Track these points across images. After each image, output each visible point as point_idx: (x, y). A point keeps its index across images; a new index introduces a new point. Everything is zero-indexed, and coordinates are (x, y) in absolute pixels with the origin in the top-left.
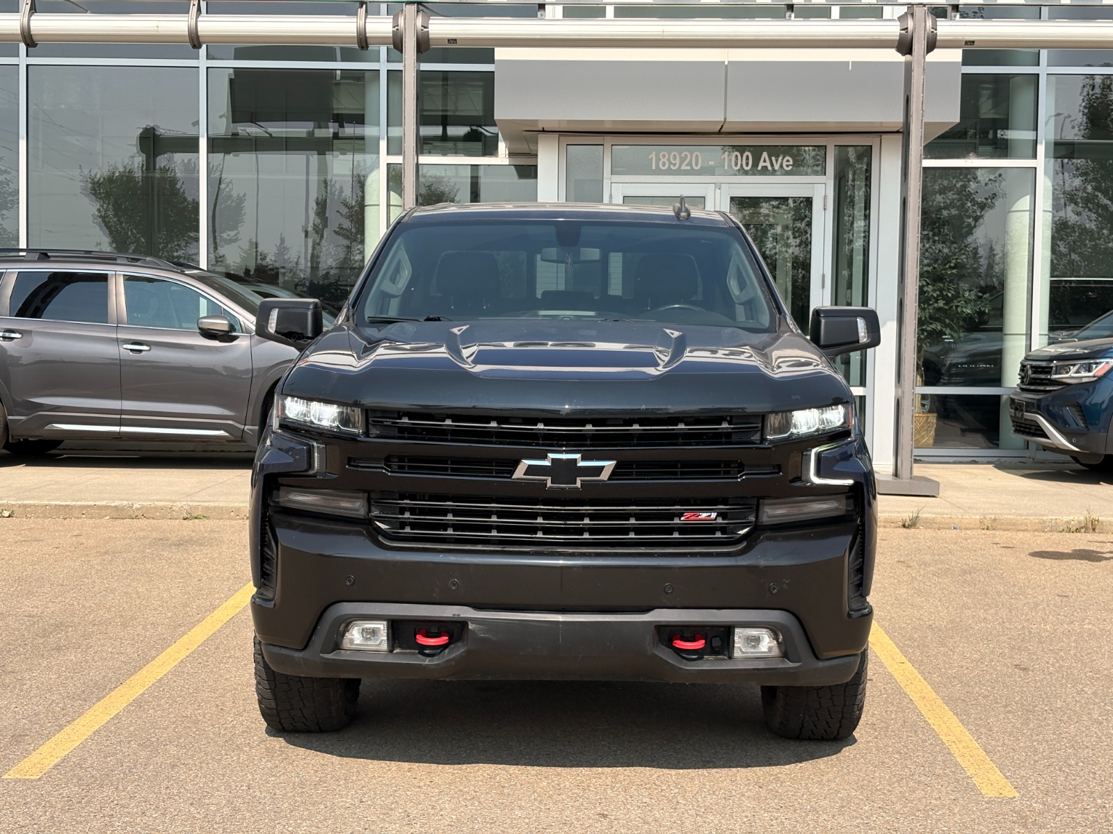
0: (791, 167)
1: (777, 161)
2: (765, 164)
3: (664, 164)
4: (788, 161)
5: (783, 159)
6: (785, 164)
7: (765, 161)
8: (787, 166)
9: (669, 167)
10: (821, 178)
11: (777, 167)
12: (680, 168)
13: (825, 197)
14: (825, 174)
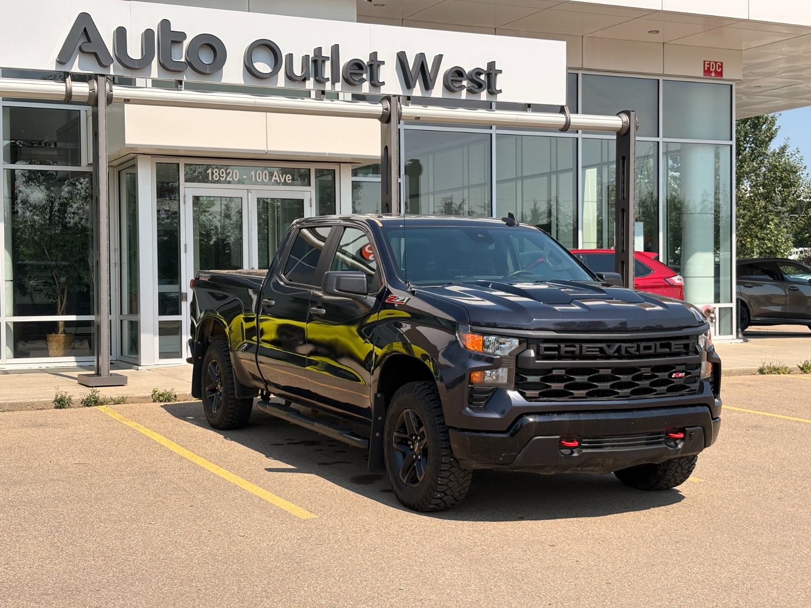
0: (290, 181)
1: (282, 177)
2: (276, 179)
3: (216, 177)
4: (289, 177)
5: (286, 176)
6: (287, 179)
7: (276, 177)
9: (219, 179)
10: (308, 188)
11: (282, 181)
12: (226, 178)
13: (311, 199)
14: (310, 185)
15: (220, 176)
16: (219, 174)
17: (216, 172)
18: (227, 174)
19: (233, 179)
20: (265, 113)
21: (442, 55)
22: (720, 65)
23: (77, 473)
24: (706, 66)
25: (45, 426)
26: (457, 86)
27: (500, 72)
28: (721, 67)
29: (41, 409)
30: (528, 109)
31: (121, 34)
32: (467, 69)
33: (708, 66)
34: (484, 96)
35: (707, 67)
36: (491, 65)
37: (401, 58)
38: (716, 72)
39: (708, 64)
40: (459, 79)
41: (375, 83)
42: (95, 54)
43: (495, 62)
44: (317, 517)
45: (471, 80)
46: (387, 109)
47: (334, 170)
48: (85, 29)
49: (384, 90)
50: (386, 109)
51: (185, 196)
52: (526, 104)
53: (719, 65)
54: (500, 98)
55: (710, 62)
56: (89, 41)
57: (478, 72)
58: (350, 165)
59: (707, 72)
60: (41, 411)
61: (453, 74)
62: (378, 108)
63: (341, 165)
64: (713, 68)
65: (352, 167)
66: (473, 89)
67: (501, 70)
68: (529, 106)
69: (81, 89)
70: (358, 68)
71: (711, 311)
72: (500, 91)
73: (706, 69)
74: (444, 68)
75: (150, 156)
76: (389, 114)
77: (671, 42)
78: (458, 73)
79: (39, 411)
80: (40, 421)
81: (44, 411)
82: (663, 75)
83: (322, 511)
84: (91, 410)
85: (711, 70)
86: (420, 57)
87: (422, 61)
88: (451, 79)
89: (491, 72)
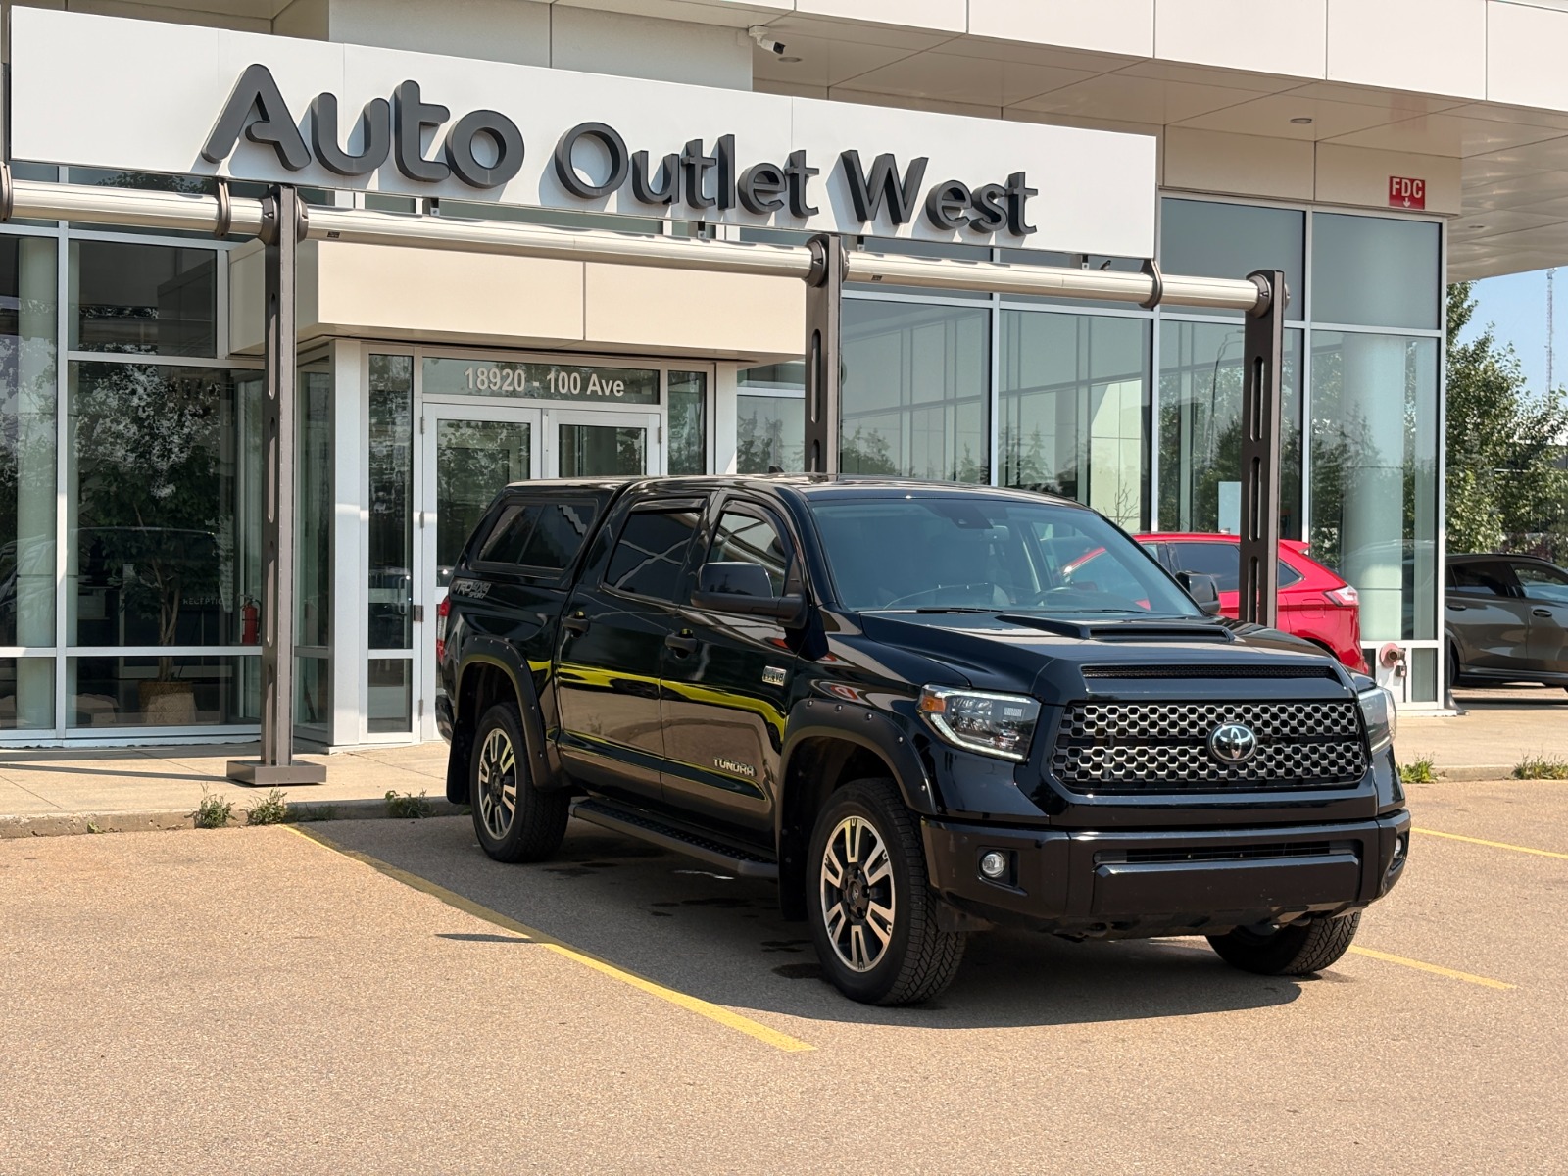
0: (622, 393)
1: (607, 386)
2: (594, 388)
3: (483, 383)
4: (619, 386)
5: (613, 384)
6: (615, 388)
7: (594, 385)
8: (619, 391)
9: (489, 386)
10: (654, 408)
11: (607, 392)
12: (501, 388)
13: (659, 429)
14: (658, 402)
15: (490, 382)
16: (488, 378)
17: (483, 373)
18: (504, 379)
19: (514, 388)
20: (581, 263)
21: (927, 159)
22: (1420, 185)
23: (308, 955)
24: (1395, 187)
25: (198, 861)
26: (952, 218)
27: (1035, 192)
28: (1422, 189)
29: (175, 829)
30: (1084, 264)
31: (326, 105)
32: (972, 188)
33: (1398, 187)
35: (1396, 189)
36: (1017, 179)
37: (849, 162)
38: (1412, 198)
39: (1397, 183)
40: (957, 204)
41: (798, 209)
42: (277, 146)
43: (1024, 173)
44: (815, 1048)
45: (979, 208)
46: (822, 259)
47: (705, 374)
48: (259, 95)
49: (814, 224)
50: (818, 260)
51: (422, 419)
52: (1079, 254)
53: (1417, 185)
54: (1030, 242)
55: (1401, 179)
56: (265, 118)
57: (991, 192)
58: (735, 364)
59: (1396, 197)
60: (176, 833)
61: (945, 194)
62: (802, 256)
63: (719, 363)
64: (1406, 192)
65: (738, 367)
66: (981, 223)
67: (1036, 190)
68: (1085, 257)
69: (247, 211)
70: (768, 181)
71: (1399, 655)
72: (1034, 230)
73: (1394, 193)
74: (929, 182)
75: (358, 342)
76: (823, 270)
77: (1328, 141)
78: (956, 192)
79: (171, 832)
80: (184, 851)
81: (181, 832)
82: (1314, 203)
83: (818, 1037)
84: (271, 832)
85: (1404, 194)
86: (886, 162)
87: (889, 169)
88: (940, 204)
89: (1015, 193)
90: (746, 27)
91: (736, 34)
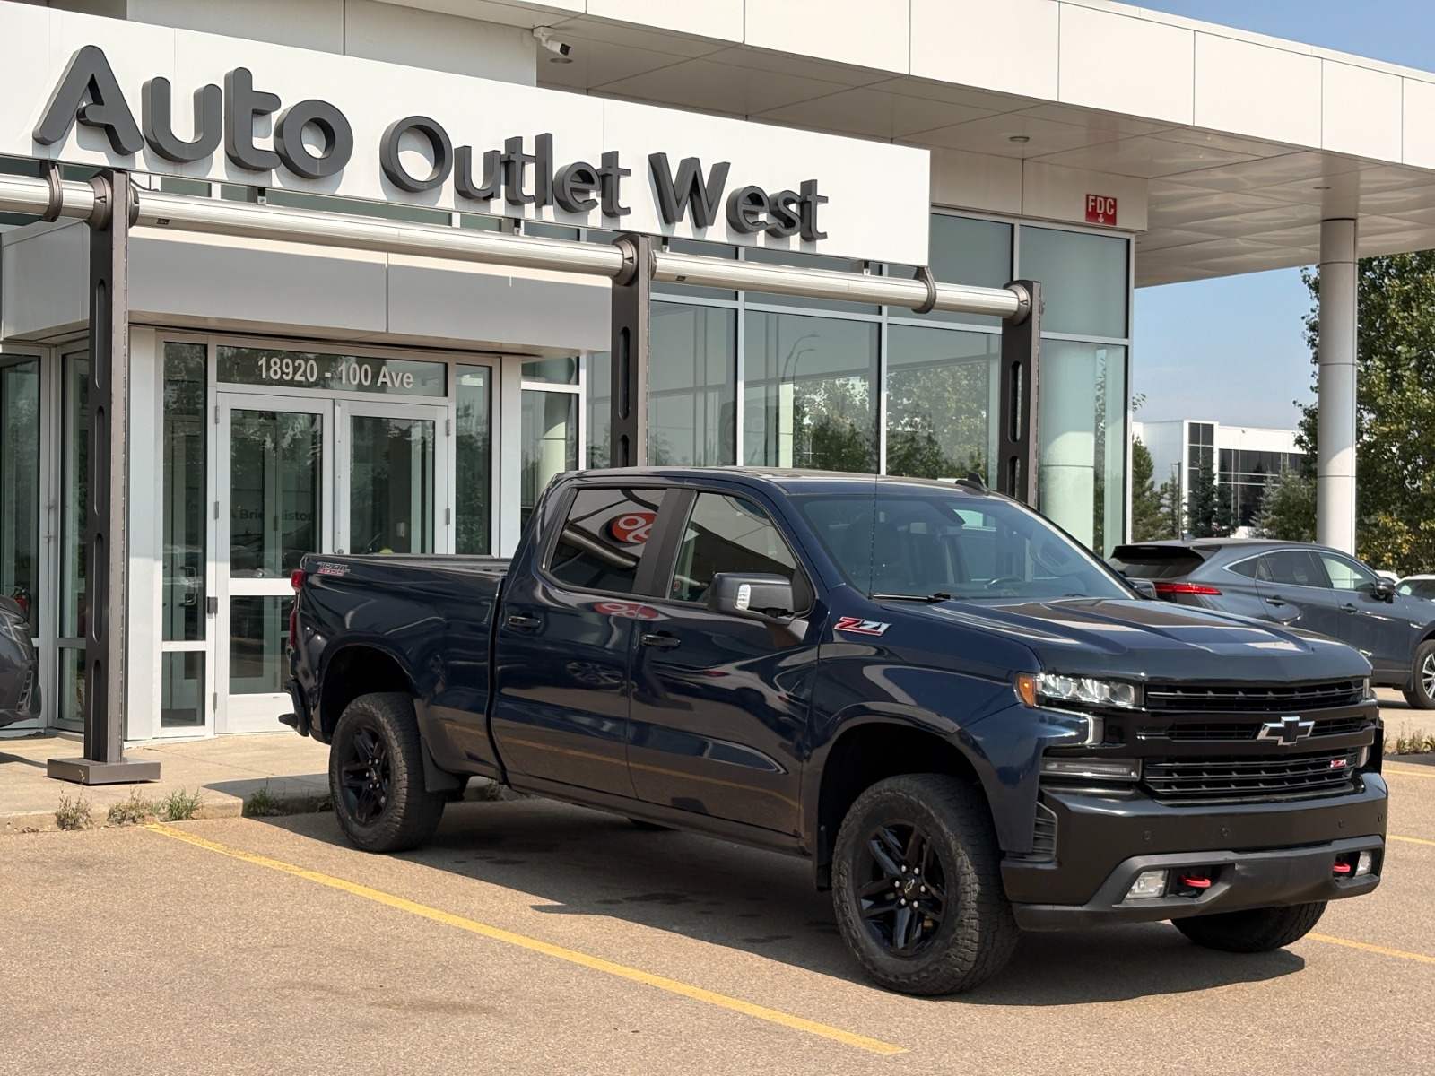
0: (411, 385)
1: (397, 378)
2: (384, 380)
3: (275, 372)
4: (408, 378)
5: (403, 376)
6: (405, 380)
7: (384, 377)
8: (408, 383)
9: (281, 377)
10: (443, 400)
11: (397, 384)
12: (293, 378)
13: (448, 422)
14: (447, 396)
15: (283, 372)
16: (281, 367)
17: (275, 363)
18: (296, 370)
19: (306, 378)
21: (728, 164)
22: (1112, 203)
24: (1091, 204)
26: (751, 222)
27: (825, 199)
28: (1114, 207)
29: (32, 832)
30: (865, 270)
31: (158, 92)
32: (770, 190)
33: (1093, 204)
34: (795, 242)
35: (1091, 207)
36: (809, 186)
37: (657, 164)
38: (1105, 214)
39: (1093, 200)
40: (754, 208)
41: (612, 211)
42: (109, 131)
43: (816, 181)
45: (775, 213)
46: (632, 258)
47: (491, 368)
48: (93, 78)
49: (626, 224)
50: (628, 259)
51: (216, 408)
52: (861, 261)
53: (1110, 202)
54: (822, 247)
55: (1096, 197)
57: (788, 198)
58: (521, 358)
59: (1092, 214)
60: (38, 836)
61: (745, 198)
62: (613, 257)
63: (504, 358)
64: (1100, 209)
65: (523, 361)
66: (777, 229)
67: (826, 196)
68: (866, 264)
69: (79, 195)
70: (582, 180)
72: (824, 236)
73: (1090, 210)
74: (733, 184)
75: (153, 329)
76: (634, 270)
77: (1034, 159)
78: (755, 197)
79: (30, 835)
81: (42, 835)
82: (1021, 217)
85: (1098, 211)
86: (691, 165)
87: (695, 173)
88: (742, 207)
89: (808, 199)
90: (531, 27)
91: (522, 34)
